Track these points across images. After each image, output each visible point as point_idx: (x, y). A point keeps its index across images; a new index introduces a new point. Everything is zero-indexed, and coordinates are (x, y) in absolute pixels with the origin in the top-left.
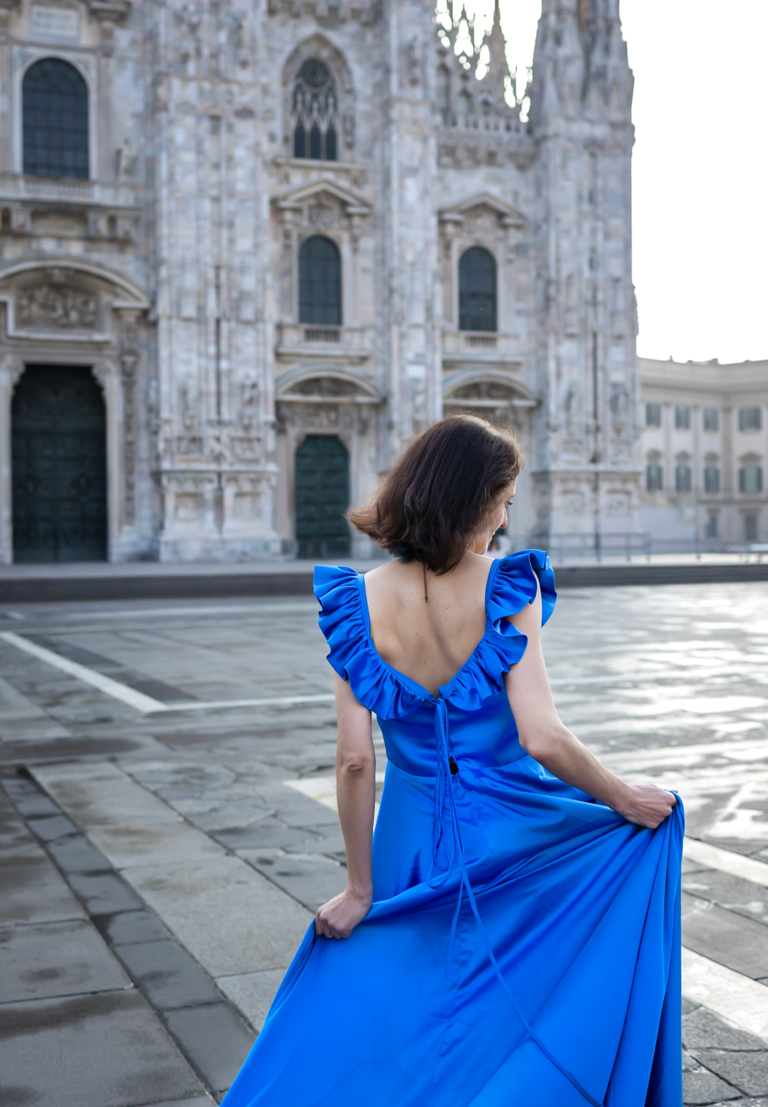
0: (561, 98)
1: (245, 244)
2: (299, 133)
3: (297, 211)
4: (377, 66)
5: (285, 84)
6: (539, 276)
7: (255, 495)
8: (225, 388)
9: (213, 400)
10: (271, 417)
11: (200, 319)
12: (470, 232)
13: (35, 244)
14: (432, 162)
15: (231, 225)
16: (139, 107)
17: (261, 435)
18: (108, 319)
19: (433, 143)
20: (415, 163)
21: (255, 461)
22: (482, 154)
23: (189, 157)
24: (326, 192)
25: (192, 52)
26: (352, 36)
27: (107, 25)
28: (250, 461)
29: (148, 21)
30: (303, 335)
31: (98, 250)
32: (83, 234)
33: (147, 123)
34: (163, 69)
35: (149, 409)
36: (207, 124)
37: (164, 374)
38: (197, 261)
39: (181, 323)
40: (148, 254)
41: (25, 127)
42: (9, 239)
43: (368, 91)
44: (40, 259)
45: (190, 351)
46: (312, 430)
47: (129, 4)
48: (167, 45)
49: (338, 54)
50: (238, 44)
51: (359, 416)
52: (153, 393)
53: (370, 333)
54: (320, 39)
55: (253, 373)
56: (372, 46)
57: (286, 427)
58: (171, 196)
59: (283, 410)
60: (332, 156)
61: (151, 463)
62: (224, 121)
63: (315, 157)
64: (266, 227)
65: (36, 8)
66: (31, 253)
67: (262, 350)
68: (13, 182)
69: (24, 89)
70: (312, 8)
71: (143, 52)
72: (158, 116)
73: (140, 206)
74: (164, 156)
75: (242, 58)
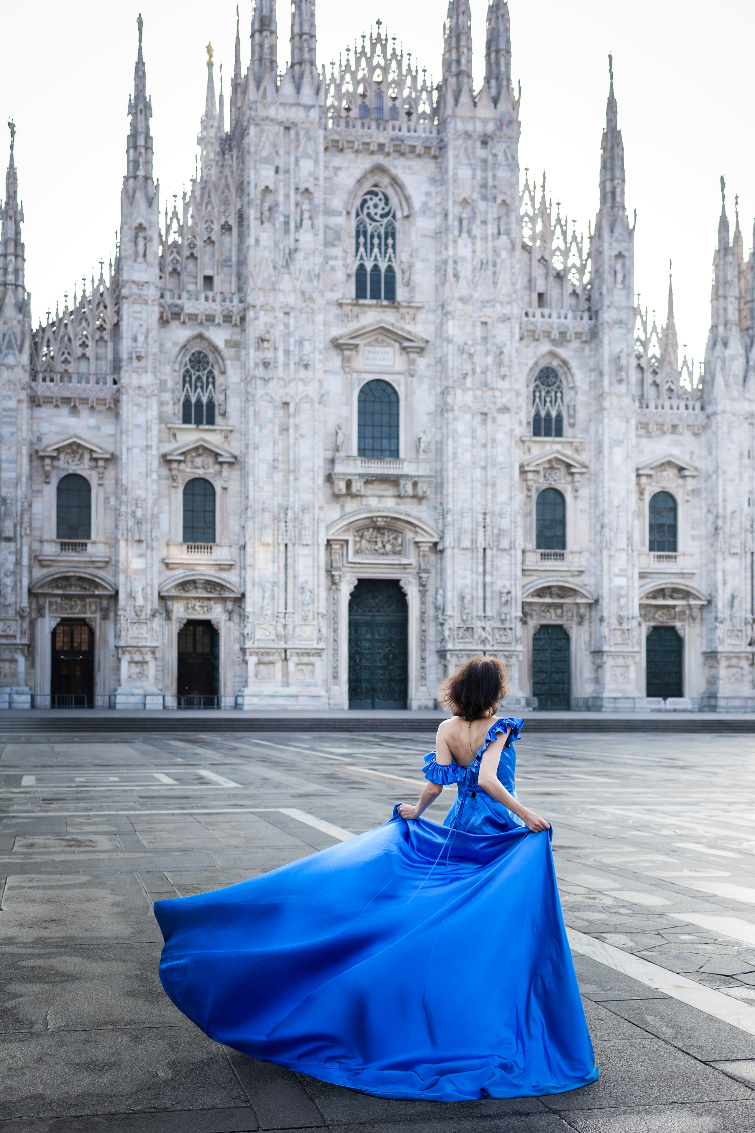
0: (727, 385)
1: (502, 497)
2: (537, 418)
3: (537, 472)
4: (593, 370)
6: (709, 511)
8: (488, 594)
9: (481, 602)
10: (520, 614)
11: (473, 549)
12: (658, 482)
13: (364, 501)
14: (633, 435)
15: (494, 485)
16: (432, 408)
17: (513, 626)
18: (412, 550)
19: (633, 422)
20: (621, 437)
21: (509, 643)
22: (667, 427)
23: (467, 441)
24: (558, 460)
25: (470, 372)
26: (576, 351)
27: (412, 356)
28: (504, 643)
29: (439, 351)
30: (539, 557)
31: (405, 504)
32: (396, 493)
33: (438, 419)
34: (451, 384)
35: (437, 608)
36: (478, 418)
37: (449, 585)
38: (472, 510)
39: (460, 552)
40: (438, 506)
41: (359, 425)
42: (349, 499)
43: (586, 387)
44: (370, 511)
45: (465, 570)
46: (544, 622)
47: (427, 342)
48: (453, 368)
49: (565, 363)
50: (500, 364)
51: (578, 612)
52: (439, 597)
53: (586, 555)
54: (553, 354)
55: (508, 584)
56: (590, 356)
57: (529, 619)
58: (454, 468)
59: (527, 609)
60: (559, 433)
61: (438, 644)
62: (489, 415)
63: (548, 434)
64: (517, 485)
65: (367, 348)
66: (362, 507)
67: (513, 568)
68: (352, 463)
69: (359, 401)
70: (548, 334)
71: (436, 372)
72: (445, 415)
73: (433, 474)
74: (450, 441)
75: (503, 373)
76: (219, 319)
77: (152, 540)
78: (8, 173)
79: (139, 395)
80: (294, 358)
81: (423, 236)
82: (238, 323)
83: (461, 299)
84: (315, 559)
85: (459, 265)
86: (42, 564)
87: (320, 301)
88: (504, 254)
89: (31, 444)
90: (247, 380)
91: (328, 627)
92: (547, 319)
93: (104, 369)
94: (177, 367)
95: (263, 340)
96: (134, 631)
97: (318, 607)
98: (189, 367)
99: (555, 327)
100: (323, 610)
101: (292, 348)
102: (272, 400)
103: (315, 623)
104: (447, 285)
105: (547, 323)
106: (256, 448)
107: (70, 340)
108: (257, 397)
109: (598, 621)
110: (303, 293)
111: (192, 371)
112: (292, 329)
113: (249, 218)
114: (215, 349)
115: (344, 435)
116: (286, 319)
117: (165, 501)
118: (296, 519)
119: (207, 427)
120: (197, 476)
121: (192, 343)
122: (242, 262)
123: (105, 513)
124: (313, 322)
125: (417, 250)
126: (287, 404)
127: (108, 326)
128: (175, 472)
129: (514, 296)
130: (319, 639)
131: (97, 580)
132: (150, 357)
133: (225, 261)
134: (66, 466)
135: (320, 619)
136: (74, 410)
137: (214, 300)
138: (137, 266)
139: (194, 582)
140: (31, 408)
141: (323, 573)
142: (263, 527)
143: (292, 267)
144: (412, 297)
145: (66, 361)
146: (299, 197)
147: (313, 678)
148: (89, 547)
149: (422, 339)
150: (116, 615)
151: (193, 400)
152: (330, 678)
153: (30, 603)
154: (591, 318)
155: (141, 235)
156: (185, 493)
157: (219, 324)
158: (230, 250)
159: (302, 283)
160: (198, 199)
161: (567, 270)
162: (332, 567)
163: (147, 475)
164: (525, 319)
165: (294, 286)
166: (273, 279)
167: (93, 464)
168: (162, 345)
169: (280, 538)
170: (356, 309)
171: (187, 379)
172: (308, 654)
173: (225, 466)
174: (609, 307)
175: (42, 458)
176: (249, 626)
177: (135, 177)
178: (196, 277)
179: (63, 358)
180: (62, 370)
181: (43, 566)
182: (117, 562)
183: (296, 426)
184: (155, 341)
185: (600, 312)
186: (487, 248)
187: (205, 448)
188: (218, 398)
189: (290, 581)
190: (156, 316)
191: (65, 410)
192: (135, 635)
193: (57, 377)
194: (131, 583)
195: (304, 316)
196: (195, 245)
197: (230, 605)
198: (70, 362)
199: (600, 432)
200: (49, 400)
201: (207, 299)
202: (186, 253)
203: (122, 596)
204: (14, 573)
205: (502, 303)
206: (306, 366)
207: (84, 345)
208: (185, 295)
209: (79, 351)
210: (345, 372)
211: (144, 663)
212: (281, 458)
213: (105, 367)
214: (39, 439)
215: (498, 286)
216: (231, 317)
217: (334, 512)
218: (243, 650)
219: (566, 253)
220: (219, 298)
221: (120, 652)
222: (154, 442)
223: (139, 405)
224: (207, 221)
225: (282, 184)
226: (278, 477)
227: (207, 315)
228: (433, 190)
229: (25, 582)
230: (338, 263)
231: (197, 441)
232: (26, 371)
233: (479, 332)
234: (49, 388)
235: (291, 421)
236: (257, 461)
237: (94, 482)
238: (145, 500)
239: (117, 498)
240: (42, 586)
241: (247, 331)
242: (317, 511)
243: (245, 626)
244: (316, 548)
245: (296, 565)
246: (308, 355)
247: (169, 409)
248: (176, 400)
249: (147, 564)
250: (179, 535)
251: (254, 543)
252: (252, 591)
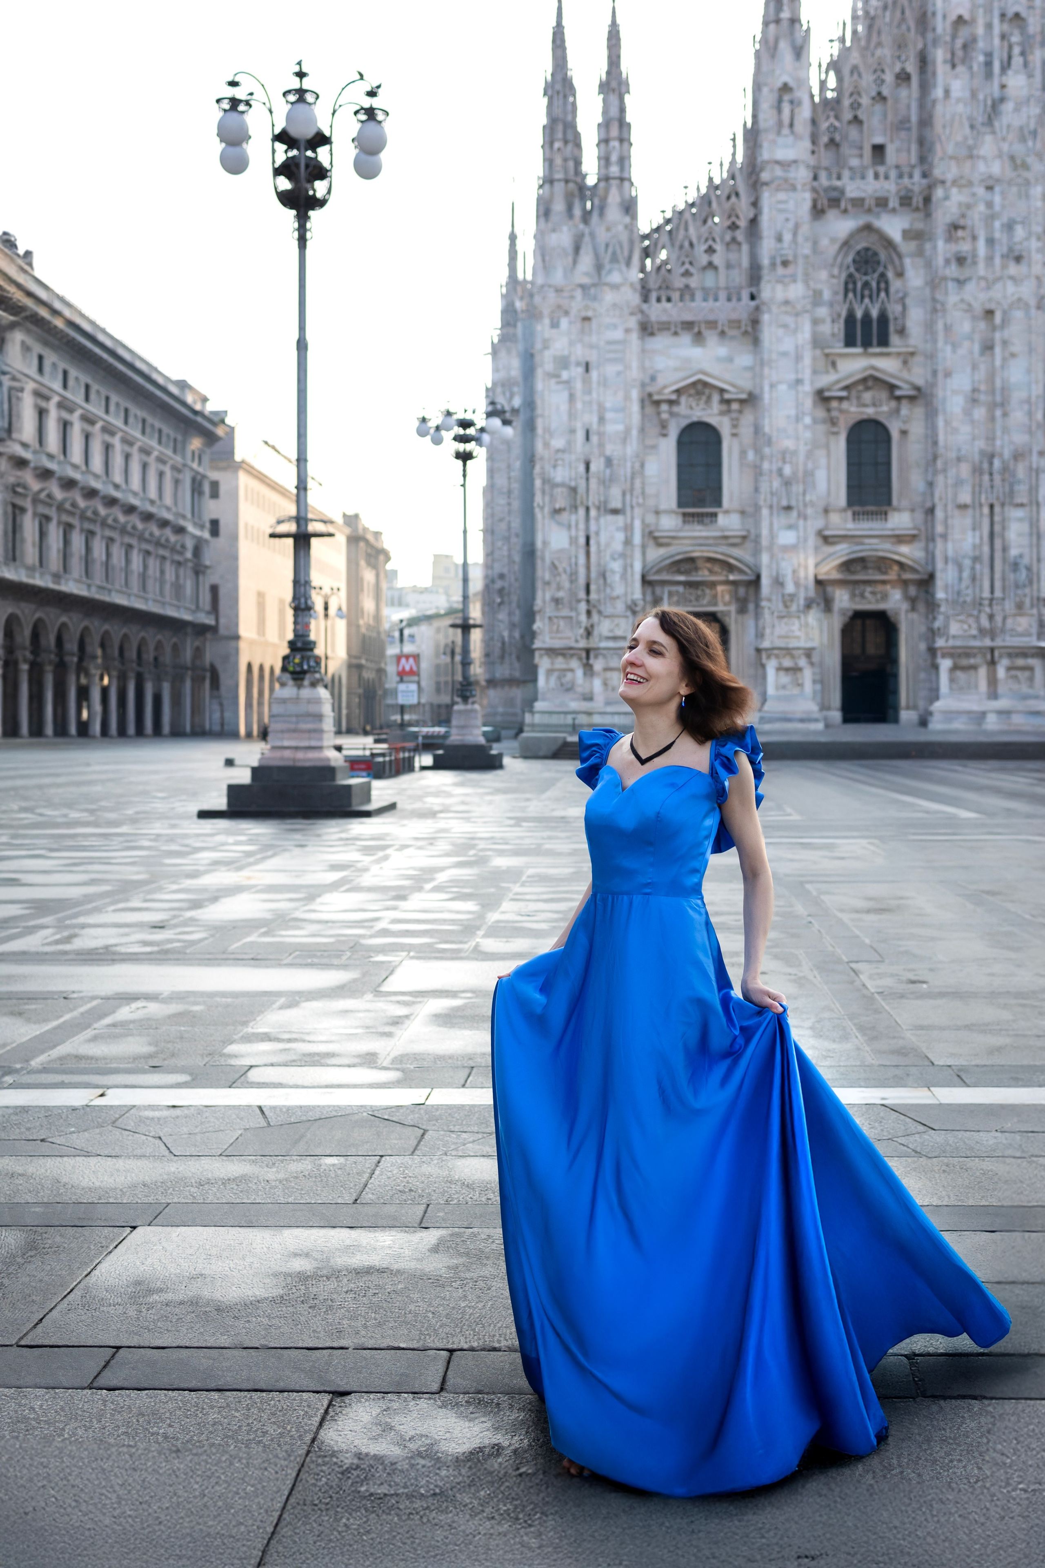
76: (893, 203)
77: (805, 505)
78: (610, 32)
79: (786, 313)
80: (1001, 249)
82: (921, 205)
84: (1033, 523)
86: (658, 542)
87: (1037, 168)
89: (643, 385)
90: (934, 283)
93: (737, 280)
94: (836, 271)
95: (957, 227)
96: (781, 628)
97: (1038, 589)
98: (852, 270)
101: (997, 235)
102: (969, 309)
103: (1035, 611)
106: (948, 374)
107: (691, 245)
108: (950, 306)
110: (1012, 158)
111: (857, 275)
112: (997, 208)
113: (934, 62)
114: (889, 243)
116: (988, 196)
117: (821, 454)
118: (1005, 469)
119: (879, 350)
120: (865, 417)
121: (857, 237)
122: (926, 122)
123: (741, 471)
124: (1027, 196)
126: (990, 313)
127: (743, 223)
128: (835, 414)
130: (1041, 635)
131: (733, 561)
132: (801, 261)
133: (901, 122)
134: (689, 412)
135: (1042, 606)
136: (699, 338)
137: (887, 177)
138: (780, 140)
139: (862, 560)
140: (642, 338)
142: (959, 483)
143: (996, 124)
145: (687, 274)
146: (1006, 27)
147: (1031, 686)
148: (721, 517)
150: (757, 606)
151: (859, 314)
153: (644, 594)
155: (786, 98)
156: (849, 441)
157: (894, 210)
158: (909, 107)
159: (1011, 144)
160: (863, 43)
163: (798, 419)
165: (1000, 150)
166: (970, 142)
167: (724, 407)
168: (815, 243)
169: (984, 496)
171: (851, 286)
172: (1025, 655)
173: (904, 402)
175: (657, 403)
176: (941, 618)
177: (778, 21)
178: (861, 148)
179: (682, 270)
180: (682, 286)
181: (660, 545)
182: (758, 536)
183: (1005, 343)
184: (806, 239)
187: (876, 379)
188: (894, 309)
189: (998, 555)
190: (807, 205)
191: (686, 338)
192: (784, 633)
193: (676, 296)
194: (778, 564)
195: (1014, 189)
196: (859, 105)
197: (912, 590)
198: (692, 275)
200: (665, 327)
201: (876, 176)
202: (847, 116)
203: (765, 581)
204: (623, 555)
206: (1018, 259)
207: (711, 250)
208: (846, 174)
209: (704, 259)
211: (795, 670)
212: (983, 387)
213: (739, 277)
214: (653, 379)
216: (910, 198)
218: (932, 651)
220: (893, 174)
221: (764, 655)
222: (807, 375)
223: (785, 326)
224: (875, 71)
225: (981, 11)
226: (980, 413)
227: (877, 199)
229: (638, 567)
231: (865, 369)
232: (635, 290)
234: (665, 310)
235: (998, 335)
236: (949, 393)
237: (725, 431)
238: (795, 453)
239: (758, 451)
240: (659, 571)
241: (934, 215)
242: (1035, 457)
243: (934, 619)
244: (1034, 508)
245: (1007, 534)
246: (1021, 243)
247: (826, 328)
248: (835, 316)
249: (798, 538)
250: (841, 497)
251: (946, 506)
252: (944, 570)
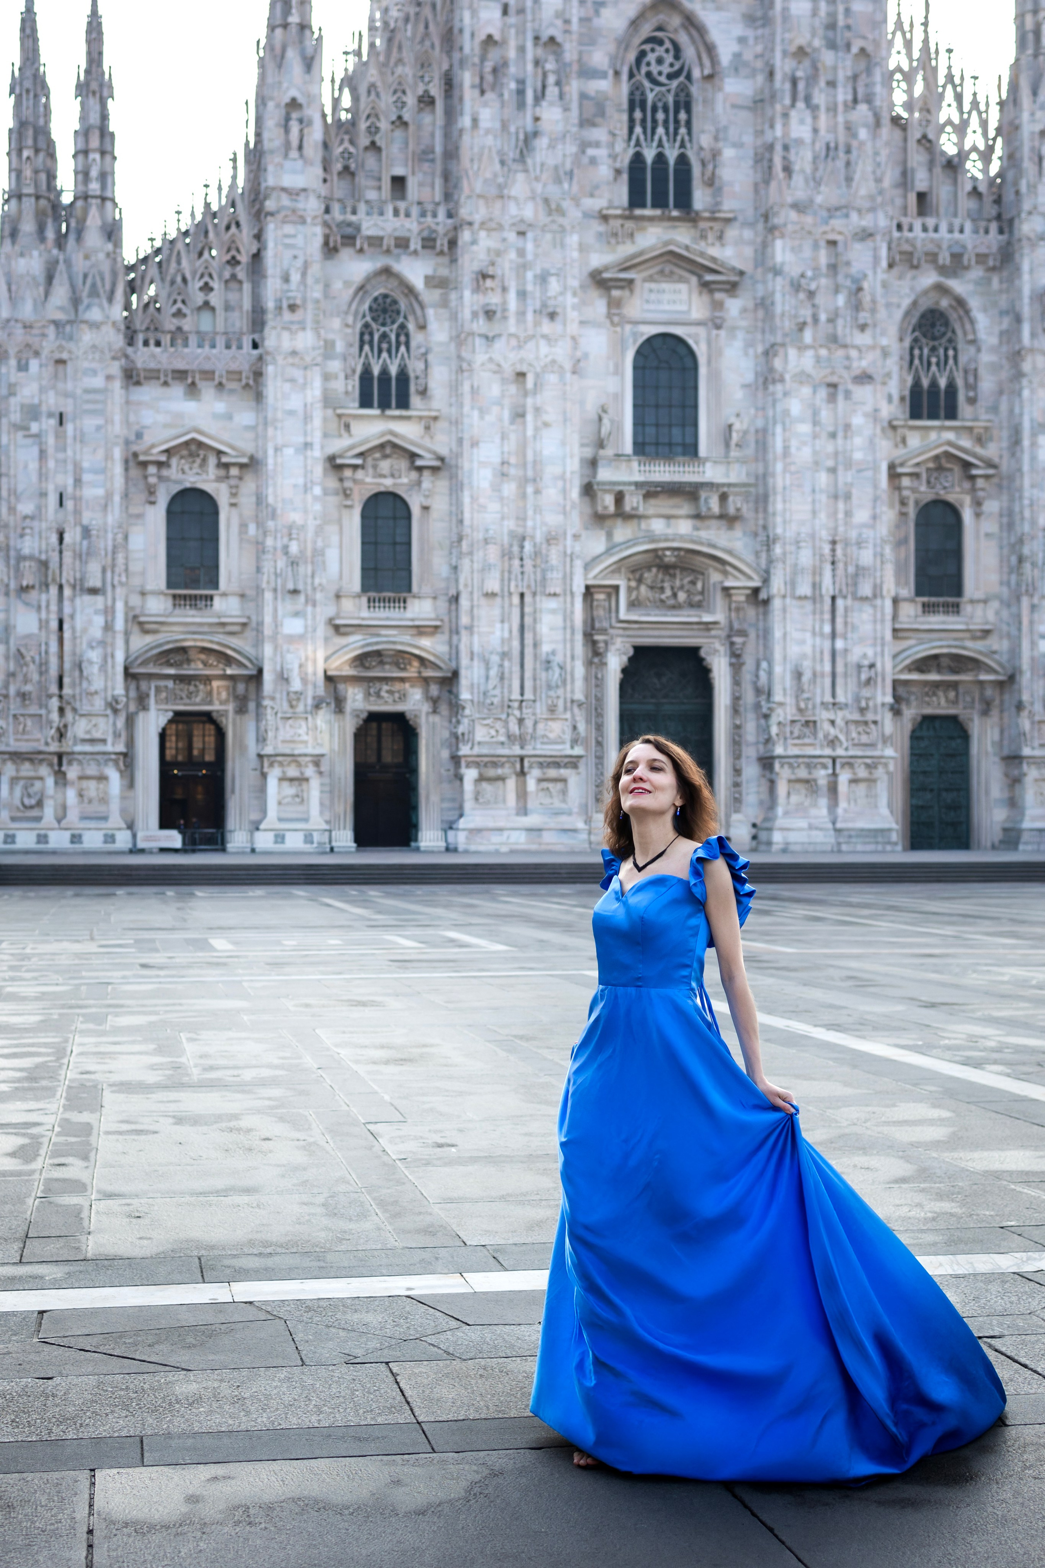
1: (862, 516)
2: (916, 390)
3: (915, 476)
4: (1003, 313)
5: (901, 340)
7: (871, 781)
8: (840, 669)
9: (828, 681)
10: (889, 699)
11: (815, 598)
13: (643, 525)
15: (848, 497)
16: (750, 377)
17: (878, 718)
18: (719, 601)
21: (872, 745)
23: (805, 428)
24: (947, 454)
25: (809, 320)
26: (977, 283)
27: (718, 296)
28: (866, 745)
29: (760, 287)
30: (920, 608)
31: (708, 528)
32: (692, 512)
33: (760, 394)
34: (779, 339)
35: (758, 691)
36: (823, 393)
37: (778, 655)
38: (813, 536)
39: (795, 602)
40: (760, 530)
41: (635, 406)
42: (619, 522)
43: (994, 340)
44: (653, 541)
45: (803, 630)
46: (928, 711)
47: (742, 273)
48: (783, 315)
49: (960, 302)
50: (857, 307)
51: (982, 694)
52: (763, 675)
53: (995, 604)
54: (941, 289)
55: (870, 652)
56: (1001, 291)
57: (904, 707)
58: (785, 470)
59: (901, 691)
60: (952, 413)
61: (761, 747)
62: (841, 388)
63: (933, 416)
64: (885, 497)
65: (647, 285)
66: (642, 534)
67: (879, 627)
68: (624, 465)
69: (635, 368)
70: (932, 258)
71: (756, 320)
72: (771, 388)
73: (752, 480)
74: (779, 429)
75: (861, 321)
76: (414, 244)
77: (314, 589)
78: (89, 24)
79: (293, 365)
80: (533, 304)
81: (734, 106)
82: (446, 249)
83: (796, 206)
84: (568, 617)
85: (793, 151)
86: (144, 628)
87: (574, 214)
88: (863, 134)
89: (127, 442)
90: (460, 338)
91: (588, 721)
92: (932, 234)
93: (238, 324)
94: (350, 320)
95: (484, 276)
96: (286, 732)
97: (573, 692)
98: (368, 319)
99: (945, 246)
100: (579, 696)
101: (530, 287)
102: (498, 370)
103: (568, 715)
104: (773, 185)
105: (932, 240)
106: (475, 444)
107: (184, 280)
108: (476, 365)
109: (1013, 709)
111: (374, 326)
112: (530, 257)
113: (461, 85)
114: (410, 291)
115: (612, 421)
116: (520, 242)
117: (333, 529)
118: (537, 554)
119: (397, 412)
120: (382, 489)
121: (373, 282)
122: (451, 154)
123: (241, 548)
124: (563, 245)
125: (726, 128)
126: (521, 375)
127: (244, 258)
128: (348, 484)
129: (879, 199)
130: (574, 742)
131: (229, 652)
132: (310, 306)
133: (424, 152)
134: (180, 476)
135: (576, 710)
136: (192, 390)
137: (408, 215)
138: (288, 164)
139: (378, 653)
140: (126, 387)
141: (579, 637)
142: (486, 568)
143: (529, 161)
144: (718, 204)
145: (179, 314)
146: (540, 51)
147: (564, 801)
148: (217, 601)
149: (733, 269)
150: (259, 705)
151: (376, 371)
152: (591, 801)
153: (127, 689)
154: (1001, 231)
155: (295, 115)
156: (364, 516)
157: (415, 252)
158: (432, 135)
159: (545, 185)
160: (381, 58)
161: (963, 156)
162: (593, 628)
163: (306, 489)
164: (896, 234)
165: (533, 191)
166: (501, 180)
167: (222, 472)
168: (327, 286)
169: (513, 584)
170: (630, 225)
171: (367, 338)
172: (557, 765)
174: (1030, 213)
175: (144, 465)
176: (465, 721)
177: (285, 26)
178: (379, 179)
179: (174, 309)
180: (173, 328)
181: (146, 632)
182: (260, 624)
183: (537, 410)
184: (317, 281)
185: (1016, 222)
186: (836, 124)
187: (395, 446)
188: (415, 367)
189: (529, 650)
190: (319, 241)
191: (178, 390)
192: (288, 737)
193: (166, 339)
194: (282, 657)
195: (549, 236)
196: (378, 129)
197: (434, 690)
198: (185, 316)
199: (1017, 410)
200: (153, 375)
201: (396, 213)
202: (363, 141)
203: (267, 676)
204: (103, 643)
205: (859, 211)
206: (552, 316)
207: (207, 288)
208: (362, 208)
209: (199, 298)
210: (613, 324)
211: (302, 780)
212: (513, 460)
213: (239, 321)
214: (139, 436)
215: (854, 184)
216: (434, 240)
217: (596, 544)
218: (456, 759)
219: (961, 129)
220: (415, 211)
221: (266, 764)
222: (317, 438)
223: (292, 380)
224: (394, 91)
225: (513, 31)
226: (510, 489)
227: (397, 239)
228: (750, 33)
229: (120, 657)
230: (601, 153)
231: (383, 434)
232: (119, 330)
233: (823, 258)
234: (153, 356)
235: (529, 401)
236: (475, 465)
237: (223, 500)
238: (303, 527)
239: (260, 524)
240: (144, 663)
241: (460, 261)
242: (569, 541)
243: (458, 722)
244: (569, 599)
245: (538, 626)
246: (555, 298)
247: (339, 385)
248: (349, 371)
249: (306, 627)
250: (355, 582)
251: (472, 593)
252: (470, 667)
